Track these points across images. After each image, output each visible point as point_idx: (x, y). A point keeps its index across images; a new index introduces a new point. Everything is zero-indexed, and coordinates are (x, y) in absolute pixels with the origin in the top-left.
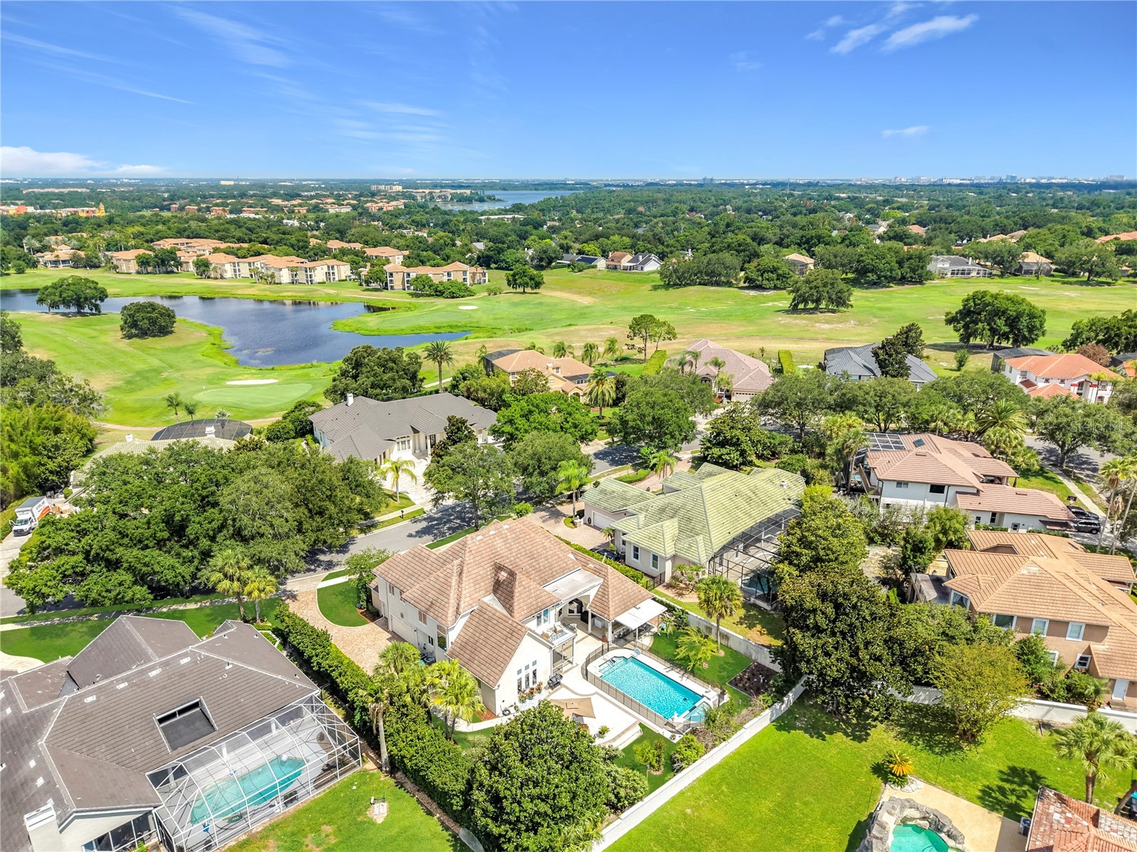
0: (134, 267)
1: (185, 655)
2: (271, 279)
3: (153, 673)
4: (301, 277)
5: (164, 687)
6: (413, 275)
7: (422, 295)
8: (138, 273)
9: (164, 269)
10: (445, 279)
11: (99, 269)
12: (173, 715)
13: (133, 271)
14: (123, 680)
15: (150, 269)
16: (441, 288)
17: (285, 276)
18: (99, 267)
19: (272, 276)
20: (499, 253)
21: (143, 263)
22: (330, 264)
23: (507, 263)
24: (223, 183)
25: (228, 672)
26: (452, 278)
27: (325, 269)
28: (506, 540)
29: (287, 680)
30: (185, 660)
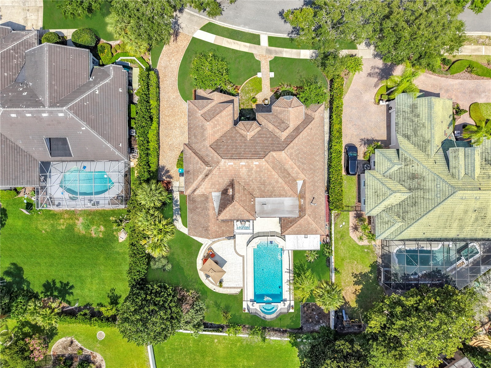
1: (61, 112)
3: (45, 115)
14: (29, 112)
25: (83, 131)
28: (250, 170)
29: (112, 149)
30: (61, 115)
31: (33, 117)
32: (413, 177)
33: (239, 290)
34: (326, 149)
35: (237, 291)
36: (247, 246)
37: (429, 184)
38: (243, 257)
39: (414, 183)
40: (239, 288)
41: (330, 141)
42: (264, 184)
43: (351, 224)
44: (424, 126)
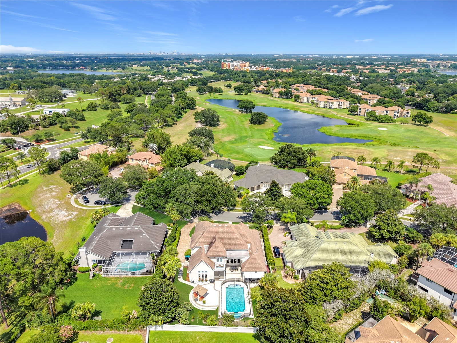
0: (278, 95)
1: (137, 227)
2: (317, 105)
3: (128, 229)
4: (328, 105)
5: (128, 233)
6: (370, 110)
7: (370, 120)
8: (279, 97)
9: (286, 97)
10: (385, 113)
11: (268, 95)
12: (128, 241)
13: (277, 97)
14: (122, 228)
15: (282, 96)
16: (378, 118)
17: (322, 105)
18: (269, 94)
19: (317, 104)
20: (427, 102)
21: (281, 94)
22: (341, 102)
23: (428, 108)
24: (347, 57)
25: (143, 236)
26: (388, 113)
27: (338, 103)
28: (224, 230)
29: (154, 244)
30: (136, 229)
31: (123, 230)
32: (305, 243)
33: (216, 308)
34: (263, 249)
35: (214, 309)
36: (222, 285)
37: (312, 243)
38: (219, 291)
39: (306, 245)
40: (216, 306)
41: (265, 248)
42: (230, 239)
43: (283, 275)
44: (304, 231)
